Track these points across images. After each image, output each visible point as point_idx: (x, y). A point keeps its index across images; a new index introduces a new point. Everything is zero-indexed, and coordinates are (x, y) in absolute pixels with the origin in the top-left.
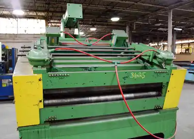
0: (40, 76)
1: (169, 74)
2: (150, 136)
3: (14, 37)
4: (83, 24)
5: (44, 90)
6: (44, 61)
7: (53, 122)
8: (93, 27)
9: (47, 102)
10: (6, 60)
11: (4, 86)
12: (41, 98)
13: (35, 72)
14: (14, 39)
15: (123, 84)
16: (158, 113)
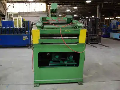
0: (39, 30)
1: (79, 31)
2: (75, 52)
3: (28, 14)
4: (69, 5)
5: (40, 34)
6: (40, 26)
7: (42, 43)
8: (75, 6)
9: (41, 38)
10: (25, 27)
11: (24, 40)
12: (39, 36)
13: (38, 29)
14: (28, 15)
15: (62, 33)
16: (77, 45)
